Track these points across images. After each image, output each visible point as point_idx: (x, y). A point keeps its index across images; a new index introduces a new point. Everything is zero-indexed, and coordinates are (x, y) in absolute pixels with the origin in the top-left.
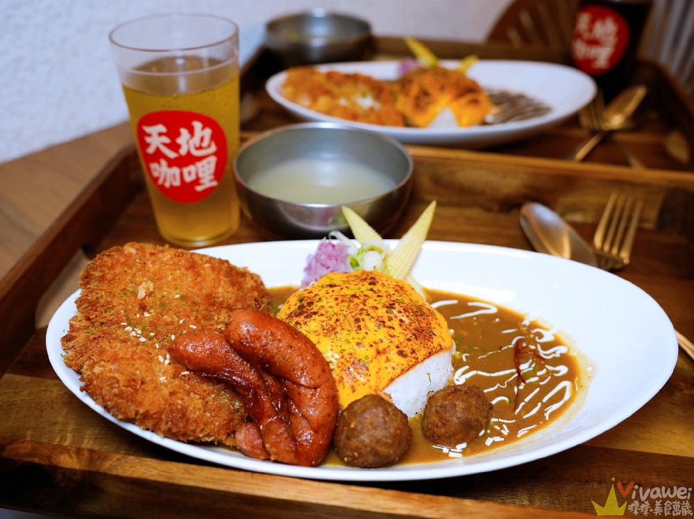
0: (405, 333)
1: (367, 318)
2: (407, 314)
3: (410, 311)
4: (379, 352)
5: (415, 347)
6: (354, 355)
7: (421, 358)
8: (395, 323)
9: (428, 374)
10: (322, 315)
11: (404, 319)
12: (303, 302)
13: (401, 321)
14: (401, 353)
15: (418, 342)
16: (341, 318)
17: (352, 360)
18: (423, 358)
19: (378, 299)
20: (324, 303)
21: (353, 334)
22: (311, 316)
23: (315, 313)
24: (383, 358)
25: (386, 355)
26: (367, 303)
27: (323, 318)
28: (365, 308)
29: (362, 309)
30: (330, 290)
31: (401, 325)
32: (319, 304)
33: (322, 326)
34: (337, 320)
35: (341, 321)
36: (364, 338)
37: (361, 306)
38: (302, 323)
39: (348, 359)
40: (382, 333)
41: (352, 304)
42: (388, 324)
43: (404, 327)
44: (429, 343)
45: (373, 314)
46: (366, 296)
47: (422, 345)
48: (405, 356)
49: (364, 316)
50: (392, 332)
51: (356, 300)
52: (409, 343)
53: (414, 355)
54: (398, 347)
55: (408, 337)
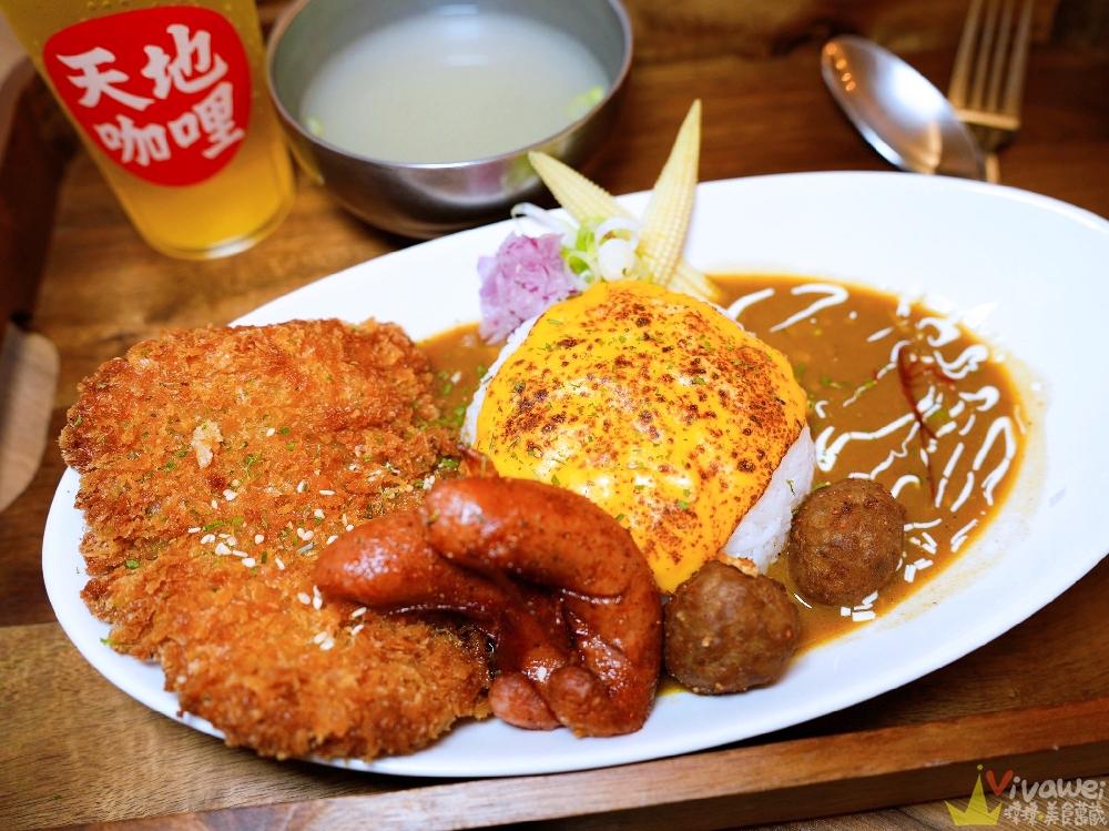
0: (737, 418)
1: (661, 407)
2: (727, 374)
3: (730, 367)
4: (704, 476)
5: (762, 443)
6: (662, 494)
7: (774, 460)
8: (713, 403)
9: (789, 483)
10: (574, 419)
11: (725, 387)
12: (525, 393)
13: (722, 394)
14: (744, 466)
15: (764, 432)
16: (613, 416)
17: (662, 505)
18: (777, 459)
19: (666, 356)
20: (568, 388)
21: (647, 450)
22: (554, 428)
23: (559, 418)
24: (714, 484)
25: (718, 475)
26: (650, 373)
27: (579, 426)
28: (651, 384)
29: (647, 390)
30: (568, 354)
31: (724, 404)
32: (560, 393)
33: (584, 445)
34: (607, 425)
35: (616, 425)
36: (670, 452)
37: (642, 383)
38: (541, 443)
39: (654, 505)
40: (698, 433)
41: (624, 384)
42: (702, 408)
43: (731, 408)
44: (782, 427)
45: (670, 396)
46: (642, 356)
47: (772, 435)
48: (751, 469)
49: (655, 405)
50: (713, 423)
51: (629, 372)
52: (750, 438)
53: (764, 461)
54: (735, 455)
55: (745, 426)
